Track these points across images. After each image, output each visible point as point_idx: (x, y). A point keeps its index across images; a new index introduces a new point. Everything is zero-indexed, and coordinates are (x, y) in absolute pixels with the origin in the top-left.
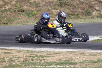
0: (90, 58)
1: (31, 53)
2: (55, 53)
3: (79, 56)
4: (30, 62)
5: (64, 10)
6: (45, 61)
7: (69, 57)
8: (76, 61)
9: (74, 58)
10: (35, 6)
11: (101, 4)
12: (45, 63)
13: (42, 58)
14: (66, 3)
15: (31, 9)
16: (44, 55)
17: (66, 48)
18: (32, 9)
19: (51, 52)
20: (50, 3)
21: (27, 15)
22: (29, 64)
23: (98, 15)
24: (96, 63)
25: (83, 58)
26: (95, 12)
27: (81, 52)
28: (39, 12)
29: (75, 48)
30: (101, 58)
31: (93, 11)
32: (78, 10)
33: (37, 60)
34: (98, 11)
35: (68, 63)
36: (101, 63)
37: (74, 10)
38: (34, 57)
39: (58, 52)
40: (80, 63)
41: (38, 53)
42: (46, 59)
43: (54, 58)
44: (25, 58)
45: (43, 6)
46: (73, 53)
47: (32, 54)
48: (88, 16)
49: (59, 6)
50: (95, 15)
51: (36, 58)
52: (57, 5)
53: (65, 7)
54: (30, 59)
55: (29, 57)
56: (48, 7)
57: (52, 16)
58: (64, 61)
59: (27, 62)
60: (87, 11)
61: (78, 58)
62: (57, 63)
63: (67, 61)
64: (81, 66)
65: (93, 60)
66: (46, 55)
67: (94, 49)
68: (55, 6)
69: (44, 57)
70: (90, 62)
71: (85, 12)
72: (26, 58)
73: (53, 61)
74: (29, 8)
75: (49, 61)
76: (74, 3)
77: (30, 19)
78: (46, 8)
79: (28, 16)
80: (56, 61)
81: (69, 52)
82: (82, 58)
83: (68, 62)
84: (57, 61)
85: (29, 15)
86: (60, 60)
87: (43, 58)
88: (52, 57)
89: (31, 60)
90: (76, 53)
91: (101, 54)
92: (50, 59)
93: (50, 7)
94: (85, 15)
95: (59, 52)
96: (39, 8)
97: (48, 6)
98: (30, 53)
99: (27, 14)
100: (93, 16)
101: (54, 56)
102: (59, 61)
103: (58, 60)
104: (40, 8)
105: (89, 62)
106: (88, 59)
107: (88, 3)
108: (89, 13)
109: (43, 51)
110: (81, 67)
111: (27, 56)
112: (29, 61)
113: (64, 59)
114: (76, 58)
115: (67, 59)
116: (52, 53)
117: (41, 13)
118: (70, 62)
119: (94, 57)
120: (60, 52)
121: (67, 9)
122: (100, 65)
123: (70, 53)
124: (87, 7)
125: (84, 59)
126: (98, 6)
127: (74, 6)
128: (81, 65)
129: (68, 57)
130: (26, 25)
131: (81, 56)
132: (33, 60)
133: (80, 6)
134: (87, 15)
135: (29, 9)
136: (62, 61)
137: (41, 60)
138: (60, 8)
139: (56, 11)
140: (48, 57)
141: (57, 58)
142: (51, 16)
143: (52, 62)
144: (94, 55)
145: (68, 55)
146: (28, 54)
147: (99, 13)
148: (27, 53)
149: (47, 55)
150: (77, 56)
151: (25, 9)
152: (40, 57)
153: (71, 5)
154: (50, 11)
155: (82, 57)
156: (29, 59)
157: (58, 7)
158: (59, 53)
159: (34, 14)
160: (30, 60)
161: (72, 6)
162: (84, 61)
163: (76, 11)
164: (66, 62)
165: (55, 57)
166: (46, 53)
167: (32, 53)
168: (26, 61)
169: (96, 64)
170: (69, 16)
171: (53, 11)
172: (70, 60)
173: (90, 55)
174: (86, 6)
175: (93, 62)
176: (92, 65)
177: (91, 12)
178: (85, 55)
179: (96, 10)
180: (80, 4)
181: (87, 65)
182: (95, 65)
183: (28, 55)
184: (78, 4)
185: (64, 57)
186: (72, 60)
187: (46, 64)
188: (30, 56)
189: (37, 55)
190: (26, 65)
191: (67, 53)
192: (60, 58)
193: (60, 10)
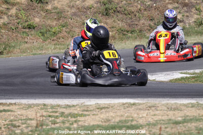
0: (168, 115)
1: (51, 110)
2: (98, 107)
3: (147, 111)
4: (50, 127)
5: (114, 23)
6: (80, 123)
7: (126, 115)
8: (141, 122)
9: (135, 115)
10: (56, 17)
11: (185, 8)
12: (79, 128)
13: (74, 119)
14: (116, 8)
15: (49, 22)
16: (76, 112)
17: (119, 98)
18: (51, 23)
19: (91, 105)
20: (85, 10)
21: (40, 34)
22: (48, 131)
24: (181, 125)
25: (155, 115)
27: (149, 105)
28: (64, 29)
30: (189, 115)
32: (142, 22)
33: (63, 122)
34: (180, 21)
35: (125, 126)
36: (189, 124)
37: (132, 22)
38: (57, 117)
39: (104, 106)
40: (149, 124)
41: (65, 109)
42: (82, 121)
43: (97, 118)
44: (39, 119)
45: (72, 15)
46: (134, 106)
47: (53, 112)
49: (103, 14)
51: (61, 118)
52: (99, 14)
53: (115, 16)
54: (50, 121)
55: (48, 118)
56: (81, 18)
58: (118, 123)
59: (44, 127)
60: (158, 23)
61: (145, 115)
62: (103, 128)
63: (123, 123)
64: (151, 131)
65: (173, 118)
66: (81, 113)
67: (175, 98)
68: (96, 15)
69: (77, 117)
70: (169, 123)
71: (155, 24)
72: (41, 120)
73: (95, 123)
74: (44, 21)
75: (86, 125)
76: (132, 8)
77: (47, 42)
78: (78, 19)
79: (42, 37)
80: (101, 124)
81: (127, 105)
82: (152, 115)
83: (124, 124)
84: (104, 124)
85: (45, 35)
86: (108, 120)
87: (75, 117)
88: (93, 115)
89: (52, 124)
90: (140, 107)
91: (188, 107)
92: (89, 120)
93: (86, 17)
95: (106, 106)
96: (63, 21)
97: (83, 17)
98: (49, 110)
99: (41, 33)
101: (97, 115)
102: (107, 124)
103: (105, 122)
104: (65, 21)
105: (166, 124)
106: (163, 118)
107: (160, 8)
109: (76, 104)
110: (151, 133)
111: (42, 116)
112: (47, 125)
113: (118, 119)
114: (141, 116)
115: (123, 119)
116: (92, 109)
117: (67, 30)
118: (129, 124)
119: (176, 112)
120: (109, 105)
121: (119, 20)
122: (189, 127)
123: (128, 107)
124: (158, 14)
125: (156, 118)
126: (181, 13)
127: (132, 15)
128: (150, 129)
129: (124, 114)
130: (40, 54)
131: (151, 111)
132: (55, 123)
133: (145, 13)
135: (44, 23)
136: (113, 123)
137: (71, 122)
138: (106, 19)
140: (85, 115)
141: (102, 116)
143: (93, 125)
144: (175, 109)
145: (124, 110)
146: (45, 112)
148: (43, 111)
149: (83, 113)
150: (142, 112)
151: (36, 23)
152: (70, 117)
153: (126, 12)
155: (152, 113)
156: (47, 121)
157: (102, 16)
158: (107, 108)
159: (54, 33)
160: (50, 123)
161: (130, 14)
162: (156, 121)
163: (136, 23)
164: (121, 125)
165: (99, 115)
166: (80, 108)
167: (54, 110)
168: (42, 125)
169: (181, 127)
170: (124, 35)
172: (129, 121)
173: (168, 108)
174: (156, 14)
175: (174, 123)
176: (172, 128)
178: (157, 110)
180: (146, 10)
181: (163, 129)
182: (179, 128)
183: (45, 114)
184: (140, 10)
185: (117, 116)
186: (132, 121)
188: (50, 116)
189: (63, 113)
190: (42, 133)
191: (122, 108)
192: (108, 116)
193: (106, 23)
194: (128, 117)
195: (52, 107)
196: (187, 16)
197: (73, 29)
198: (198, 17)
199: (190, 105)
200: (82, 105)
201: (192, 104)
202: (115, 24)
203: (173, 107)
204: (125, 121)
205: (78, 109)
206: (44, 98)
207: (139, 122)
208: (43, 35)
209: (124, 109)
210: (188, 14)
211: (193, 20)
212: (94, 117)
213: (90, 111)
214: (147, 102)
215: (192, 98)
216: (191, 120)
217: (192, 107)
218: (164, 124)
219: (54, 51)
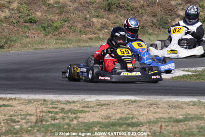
1: (51, 106)
2: (98, 104)
3: (148, 109)
4: (49, 123)
5: (116, 18)
6: (80, 120)
7: (127, 112)
8: (142, 119)
9: (136, 113)
10: (58, 12)
11: (189, 5)
12: (79, 124)
13: (74, 116)
14: (119, 4)
15: (51, 17)
16: (76, 108)
17: (120, 95)
18: (53, 18)
19: (91, 102)
20: (87, 5)
21: (42, 29)
22: (48, 127)
24: (182, 123)
25: (155, 113)
26: (177, 20)
27: (150, 102)
28: (66, 23)
29: (139, 94)
30: (191, 113)
31: (173, 20)
32: (144, 18)
33: (63, 119)
35: (125, 124)
36: (190, 122)
38: (57, 113)
39: (104, 103)
40: (149, 122)
41: (64, 105)
42: (82, 117)
43: (97, 114)
44: (38, 115)
45: (74, 10)
46: (134, 103)
47: (53, 108)
48: (162, 30)
51: (60, 114)
52: (102, 9)
53: (118, 11)
54: (50, 117)
55: (48, 114)
56: (83, 13)
57: (92, 30)
58: (118, 120)
59: (44, 123)
60: (161, 19)
61: (145, 113)
63: (123, 120)
65: (174, 116)
66: (81, 109)
67: (177, 95)
68: (98, 10)
69: (77, 113)
70: (170, 121)
71: (158, 21)
72: (41, 115)
73: (95, 120)
74: (45, 15)
75: (86, 121)
76: (135, 4)
77: (48, 37)
78: (80, 14)
79: (43, 32)
80: (102, 121)
81: (128, 102)
82: (153, 113)
83: (124, 122)
84: (104, 121)
85: (47, 29)
86: (109, 117)
87: (75, 114)
88: (93, 111)
89: (52, 119)
90: (141, 104)
91: (190, 105)
92: (89, 117)
93: (88, 12)
94: (158, 26)
96: (65, 16)
97: (85, 12)
98: (49, 106)
99: (42, 27)
101: (98, 111)
102: (107, 121)
103: (105, 119)
104: (67, 16)
105: (167, 122)
106: (164, 116)
107: (164, 4)
108: (165, 23)
110: (152, 130)
111: (42, 112)
112: (47, 121)
113: (118, 117)
114: (141, 114)
115: (124, 116)
116: (92, 105)
117: (69, 25)
118: (129, 121)
119: (177, 110)
120: (110, 101)
121: (121, 16)
122: (190, 126)
123: (128, 104)
124: (161, 10)
126: (184, 10)
127: (135, 10)
128: (150, 127)
129: (125, 111)
130: (41, 48)
131: (152, 108)
132: (54, 119)
133: (148, 9)
134: (161, 27)
135: (45, 17)
136: (113, 121)
137: (71, 119)
138: (109, 15)
139: (100, 20)
140: (85, 112)
141: (102, 113)
142: (91, 32)
143: (93, 122)
144: (176, 107)
146: (45, 107)
148: (43, 106)
149: (83, 109)
150: (143, 109)
151: (38, 17)
152: (70, 114)
153: (129, 8)
154: (87, 21)
155: (153, 111)
156: (47, 117)
157: (104, 11)
158: (108, 104)
159: (56, 27)
160: (50, 119)
161: (132, 10)
162: (157, 118)
164: (122, 122)
165: (100, 112)
166: (80, 104)
167: (54, 106)
168: (42, 121)
169: (182, 125)
171: (95, 20)
172: (129, 118)
173: (169, 106)
174: (159, 10)
175: (174, 122)
176: (173, 126)
177: (170, 21)
178: (158, 108)
179: (179, 16)
180: (148, 5)
181: (163, 127)
182: (180, 126)
183: (45, 109)
184: (142, 6)
185: (118, 113)
186: (132, 118)
187: (81, 126)
188: (50, 112)
189: (63, 109)
190: (42, 129)
191: (123, 105)
192: (109, 113)
193: (109, 19)
194: (128, 114)
195: (53, 102)
197: (75, 24)
198: (202, 13)
199: (192, 104)
201: (193, 102)
202: (117, 20)
203: (174, 105)
204: (126, 118)
205: (79, 106)
206: (45, 93)
207: (140, 120)
208: (44, 30)
209: (125, 106)
212: (94, 113)
213: (90, 107)
214: (148, 99)
215: (194, 96)
216: (192, 119)
217: (194, 105)
218: (164, 122)
219: (55, 46)
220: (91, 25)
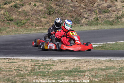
0: (97, 66)
2: (59, 61)
3: (85, 64)
6: (53, 69)
8: (84, 69)
9: (80, 66)
10: (24, 15)
16: (49, 63)
22: (38, 73)
23: (87, 23)
24: (105, 71)
25: (90, 66)
26: (84, 19)
27: (86, 60)
28: (28, 21)
30: (108, 66)
31: (82, 19)
32: (67, 18)
33: (44, 69)
34: (87, 18)
35: (76, 71)
36: (109, 70)
38: (40, 66)
40: (89, 70)
41: (42, 62)
45: (32, 14)
46: (78, 61)
48: (77, 24)
50: (84, 23)
51: (42, 67)
53: (54, 15)
54: (37, 68)
56: (37, 16)
62: (66, 72)
63: (75, 69)
66: (51, 64)
69: (50, 66)
70: (99, 70)
71: (74, 19)
72: (32, 67)
74: (18, 17)
75: (57, 70)
77: (19, 28)
78: (35, 16)
79: (17, 25)
80: (64, 70)
85: (19, 24)
88: (58, 65)
90: (81, 61)
92: (57, 68)
93: (39, 15)
96: (27, 17)
98: (34, 62)
99: (16, 23)
100: (82, 24)
101: (60, 65)
103: (66, 69)
106: (95, 67)
108: (78, 21)
109: (47, 59)
112: (36, 70)
113: (72, 68)
114: (83, 66)
115: (75, 67)
117: (30, 22)
118: (79, 70)
121: (56, 17)
122: (109, 72)
123: (75, 61)
126: (87, 14)
128: (90, 73)
129: (74, 65)
132: (40, 69)
136: (70, 70)
137: (48, 69)
139: (45, 19)
140: (54, 65)
141: (63, 66)
143: (61, 70)
145: (73, 63)
147: (87, 21)
150: (83, 64)
151: (14, 18)
152: (46, 66)
154: (39, 20)
155: (88, 65)
158: (64, 62)
159: (23, 23)
162: (92, 68)
163: (64, 19)
167: (37, 62)
168: (34, 70)
172: (78, 68)
173: (96, 62)
175: (101, 70)
176: (101, 72)
177: (80, 20)
178: (90, 63)
179: (84, 17)
181: (97, 73)
183: (33, 64)
184: (66, 12)
185: (71, 66)
186: (80, 68)
187: (55, 73)
188: (36, 65)
189: (42, 64)
190: (35, 74)
191: (72, 61)
192: (66, 66)
194: (77, 66)
195: (36, 61)
196: (90, 16)
197: (33, 22)
198: (96, 16)
199: (107, 61)
200: (51, 60)
203: (98, 62)
204: (76, 68)
210: (90, 15)
211: (93, 18)
213: (56, 63)
216: (110, 68)
217: (108, 62)
220: (41, 22)
